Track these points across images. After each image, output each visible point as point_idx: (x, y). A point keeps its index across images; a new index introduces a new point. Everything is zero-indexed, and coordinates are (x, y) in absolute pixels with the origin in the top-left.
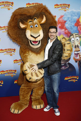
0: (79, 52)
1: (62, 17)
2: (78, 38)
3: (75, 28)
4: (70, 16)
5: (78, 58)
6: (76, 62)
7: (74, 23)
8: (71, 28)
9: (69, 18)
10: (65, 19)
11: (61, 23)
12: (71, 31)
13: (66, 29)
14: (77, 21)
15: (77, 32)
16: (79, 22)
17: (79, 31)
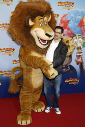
0: (81, 54)
1: (65, 16)
2: (81, 39)
3: (78, 29)
4: (73, 16)
5: (80, 60)
6: (78, 64)
7: (78, 23)
8: (75, 29)
9: (72, 17)
10: (69, 19)
11: (64, 22)
12: (74, 32)
13: (69, 29)
14: (81, 21)
15: (81, 32)
16: (83, 22)
17: (82, 32)
